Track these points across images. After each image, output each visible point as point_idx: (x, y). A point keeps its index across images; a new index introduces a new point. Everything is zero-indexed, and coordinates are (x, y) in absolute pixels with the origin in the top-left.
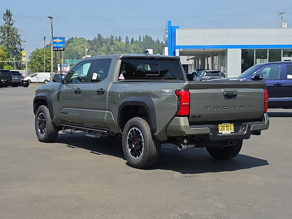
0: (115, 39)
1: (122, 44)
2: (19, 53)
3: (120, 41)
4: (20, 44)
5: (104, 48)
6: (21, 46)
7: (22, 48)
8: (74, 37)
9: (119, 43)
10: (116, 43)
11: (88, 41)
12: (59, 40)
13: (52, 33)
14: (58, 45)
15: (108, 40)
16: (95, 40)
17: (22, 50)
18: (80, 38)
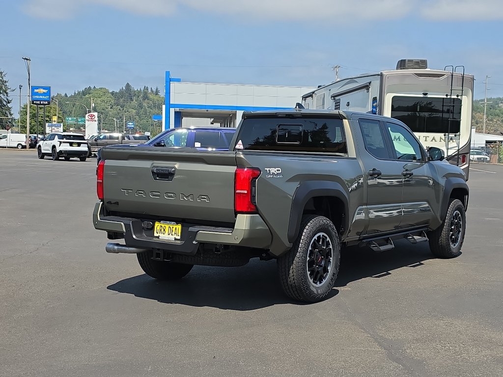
0: (150, 91)
1: (160, 99)
2: (5, 105)
3: (157, 94)
4: (7, 93)
5: (135, 103)
6: (7, 96)
7: (10, 99)
8: (92, 87)
9: (156, 98)
10: (151, 96)
11: (112, 93)
12: (42, 91)
13: (29, 80)
14: (41, 97)
15: (140, 92)
16: (121, 91)
17: (9, 103)
18: (101, 88)
